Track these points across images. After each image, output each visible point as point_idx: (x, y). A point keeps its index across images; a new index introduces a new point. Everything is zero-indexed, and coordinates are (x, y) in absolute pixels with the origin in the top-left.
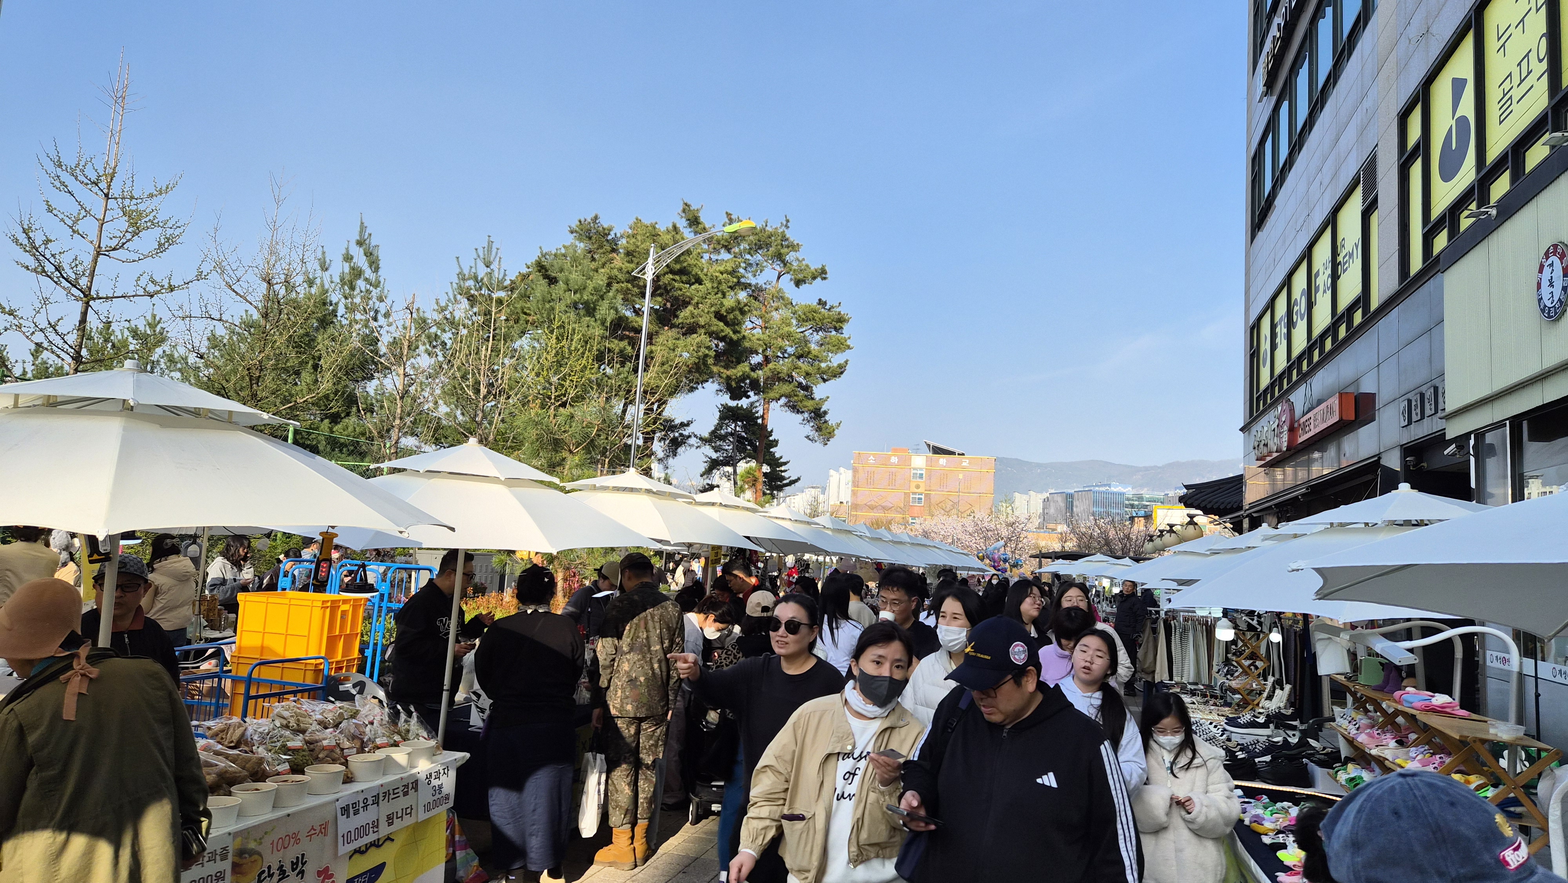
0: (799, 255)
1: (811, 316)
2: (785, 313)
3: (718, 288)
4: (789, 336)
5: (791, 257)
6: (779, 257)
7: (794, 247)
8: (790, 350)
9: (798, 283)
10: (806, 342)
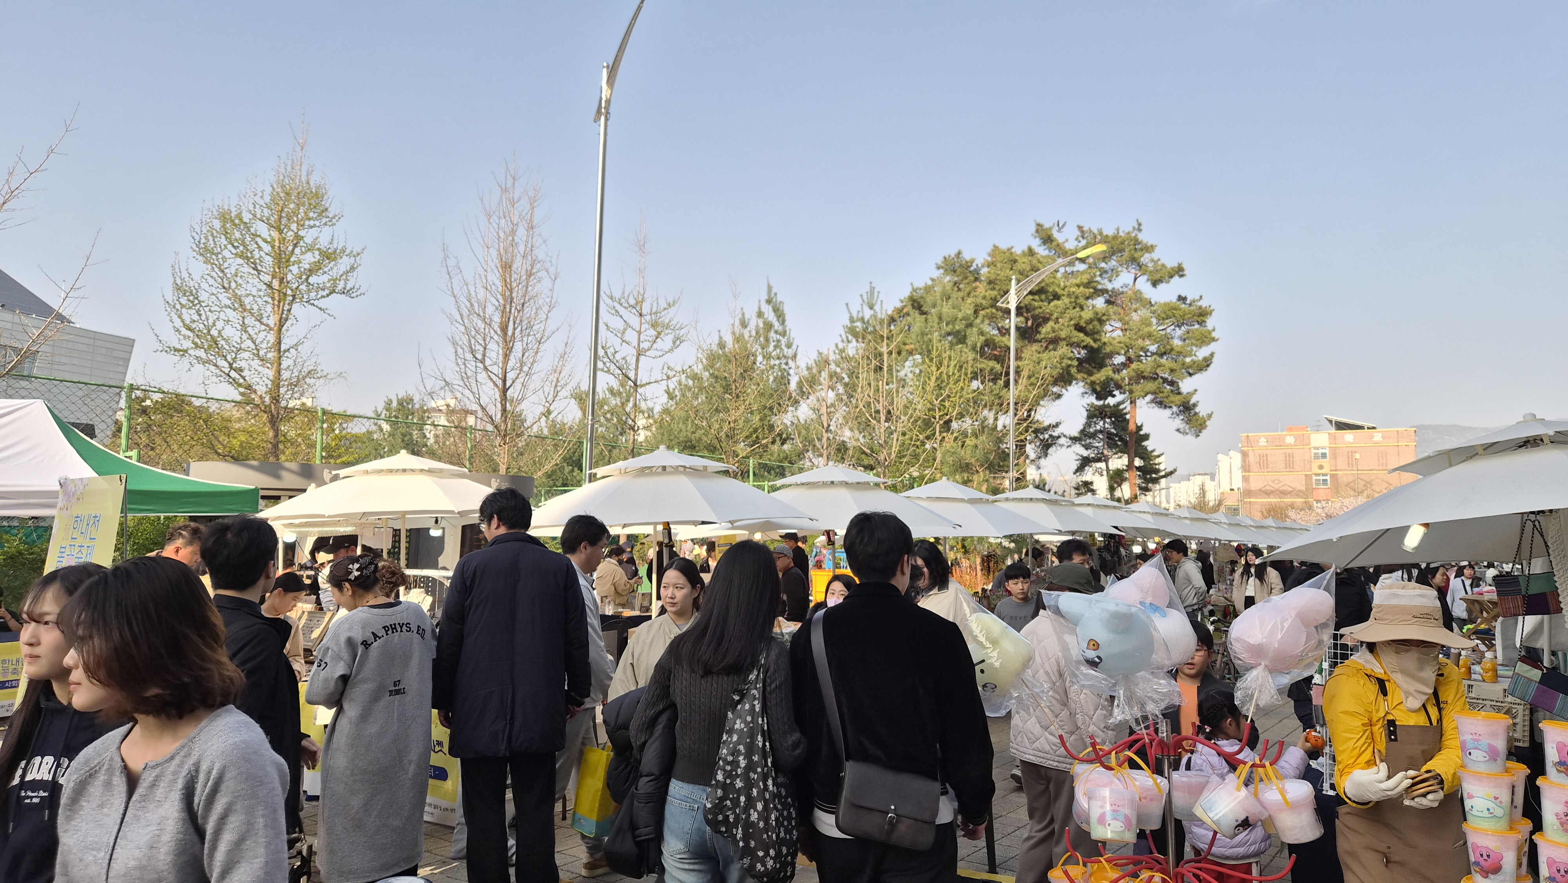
0: (1155, 255)
1: (1170, 314)
2: (1144, 312)
3: (1075, 302)
4: (1150, 336)
5: (1145, 258)
6: (1133, 260)
7: (1149, 249)
8: (1153, 348)
9: (1155, 284)
10: (1168, 338)
